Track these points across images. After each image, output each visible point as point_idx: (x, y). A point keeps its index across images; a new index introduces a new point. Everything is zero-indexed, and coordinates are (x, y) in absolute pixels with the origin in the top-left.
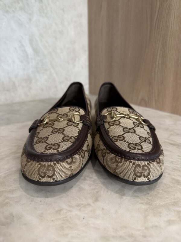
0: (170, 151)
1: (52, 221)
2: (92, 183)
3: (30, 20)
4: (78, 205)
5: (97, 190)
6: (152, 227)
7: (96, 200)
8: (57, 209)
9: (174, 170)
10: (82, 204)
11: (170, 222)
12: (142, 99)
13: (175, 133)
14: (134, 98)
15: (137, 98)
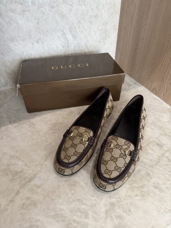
11: (136, 195)
12: (155, 88)
13: (165, 132)
14: (149, 85)
15: (151, 86)
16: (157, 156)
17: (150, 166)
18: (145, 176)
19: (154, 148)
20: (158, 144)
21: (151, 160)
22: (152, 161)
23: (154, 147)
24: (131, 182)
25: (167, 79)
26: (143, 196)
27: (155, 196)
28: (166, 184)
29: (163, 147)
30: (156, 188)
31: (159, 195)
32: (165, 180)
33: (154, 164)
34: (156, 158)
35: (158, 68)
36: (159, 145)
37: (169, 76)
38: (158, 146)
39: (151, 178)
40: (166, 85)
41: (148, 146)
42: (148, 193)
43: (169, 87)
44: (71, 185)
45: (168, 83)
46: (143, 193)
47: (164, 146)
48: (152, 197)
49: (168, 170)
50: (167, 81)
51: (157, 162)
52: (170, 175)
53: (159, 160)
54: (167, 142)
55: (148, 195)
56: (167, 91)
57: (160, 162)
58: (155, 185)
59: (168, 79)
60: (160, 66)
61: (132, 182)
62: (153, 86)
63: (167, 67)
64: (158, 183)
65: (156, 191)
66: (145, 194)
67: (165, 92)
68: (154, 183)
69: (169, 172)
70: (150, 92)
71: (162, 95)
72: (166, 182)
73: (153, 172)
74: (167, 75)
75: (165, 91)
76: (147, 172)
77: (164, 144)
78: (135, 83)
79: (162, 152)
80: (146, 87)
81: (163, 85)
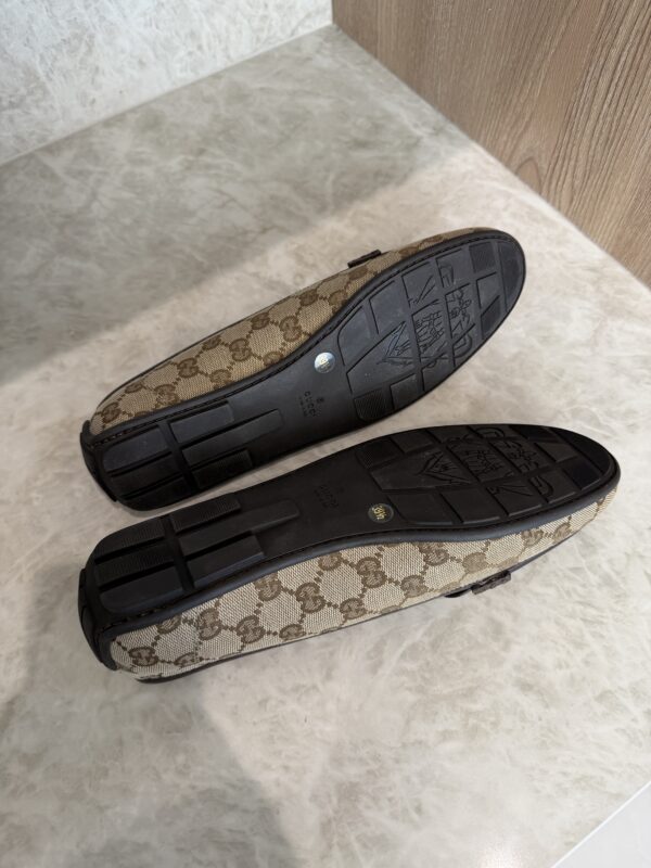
1: (255, 724)
4: (296, 689)
5: (331, 649)
6: (413, 744)
7: (328, 677)
8: (259, 698)
10: (304, 686)
11: (446, 736)
12: (531, 159)
13: (572, 402)
14: (505, 138)
15: (516, 147)
24: (423, 678)
25: (589, 113)
26: (473, 733)
27: (523, 728)
28: (568, 666)
30: (525, 687)
31: (540, 719)
32: (564, 646)
35: (546, 54)
37: (598, 100)
40: (584, 148)
42: (492, 719)
43: (598, 157)
44: (169, 732)
45: (596, 135)
46: (472, 721)
48: (509, 731)
49: (580, 596)
50: (591, 123)
52: (584, 620)
55: (495, 724)
56: (587, 176)
58: (522, 676)
59: (593, 116)
60: (556, 43)
61: (427, 675)
62: (523, 148)
63: (593, 51)
64: (537, 667)
65: (528, 702)
66: (483, 725)
67: (577, 183)
68: (518, 668)
69: (581, 603)
70: (507, 173)
71: (565, 194)
72: (568, 652)
74: (589, 96)
75: (579, 173)
76: (492, 620)
78: (438, 131)
80: (491, 148)
81: (570, 145)
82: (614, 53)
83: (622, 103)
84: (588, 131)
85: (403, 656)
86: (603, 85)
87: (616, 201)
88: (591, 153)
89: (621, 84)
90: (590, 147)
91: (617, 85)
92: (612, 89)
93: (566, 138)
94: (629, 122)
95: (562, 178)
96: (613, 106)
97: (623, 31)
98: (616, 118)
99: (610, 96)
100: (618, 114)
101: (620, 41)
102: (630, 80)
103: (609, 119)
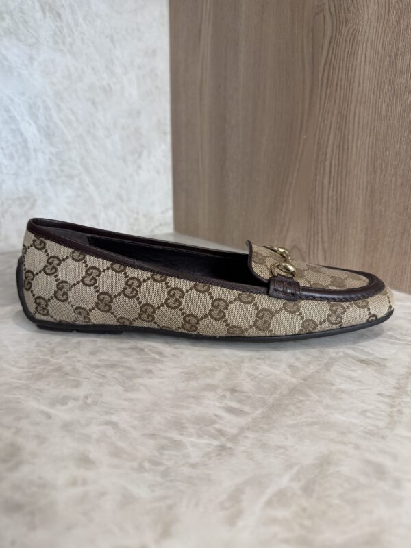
0: (360, 381)
2: (159, 479)
3: (31, 59)
5: (169, 502)
7: (166, 534)
9: (368, 436)
12: (295, 246)
16: (379, 394)
17: (367, 433)
18: (363, 480)
19: (354, 374)
20: (362, 361)
21: (363, 413)
22: (368, 414)
23: (353, 371)
25: (322, 202)
29: (384, 366)
33: (382, 424)
34: (380, 402)
35: (291, 185)
36: (368, 364)
37: (326, 191)
38: (364, 365)
39: (398, 483)
40: (324, 222)
41: (328, 370)
43: (334, 222)
45: (330, 210)
47: (389, 364)
50: (325, 206)
51: (390, 416)
53: (392, 406)
54: (393, 351)
56: (331, 237)
57: (400, 412)
59: (325, 201)
60: (295, 175)
62: (288, 243)
63: (316, 168)
67: (326, 245)
73: (395, 457)
74: (320, 191)
75: (326, 238)
76: (368, 462)
77: (386, 359)
79: (392, 382)
81: (316, 225)
82: (328, 163)
83: (339, 185)
84: (325, 211)
85: (269, 503)
86: (326, 181)
87: (353, 243)
88: (330, 223)
89: (336, 175)
90: (328, 219)
91: (334, 178)
92: (332, 182)
93: (313, 223)
94: (346, 192)
95: (316, 248)
96: (335, 189)
97: (329, 150)
98: (338, 195)
99: (332, 186)
100: (339, 192)
101: (329, 156)
102: (340, 172)
103: (335, 198)
